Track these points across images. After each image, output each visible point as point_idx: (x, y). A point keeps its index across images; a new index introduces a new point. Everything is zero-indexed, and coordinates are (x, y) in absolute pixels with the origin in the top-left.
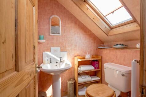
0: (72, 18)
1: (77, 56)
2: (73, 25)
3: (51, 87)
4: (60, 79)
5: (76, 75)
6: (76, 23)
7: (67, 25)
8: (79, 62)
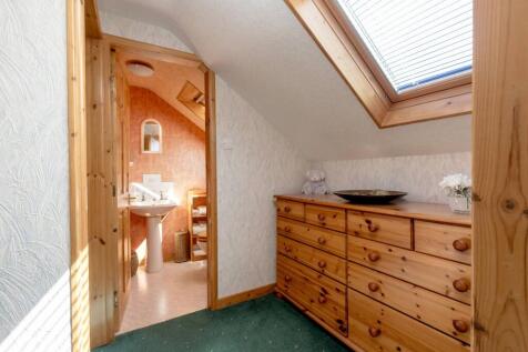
0: (182, 121)
1: (194, 189)
2: (185, 133)
3: (145, 243)
4: (160, 226)
5: (190, 222)
6: (190, 131)
7: (174, 135)
8: (194, 199)
